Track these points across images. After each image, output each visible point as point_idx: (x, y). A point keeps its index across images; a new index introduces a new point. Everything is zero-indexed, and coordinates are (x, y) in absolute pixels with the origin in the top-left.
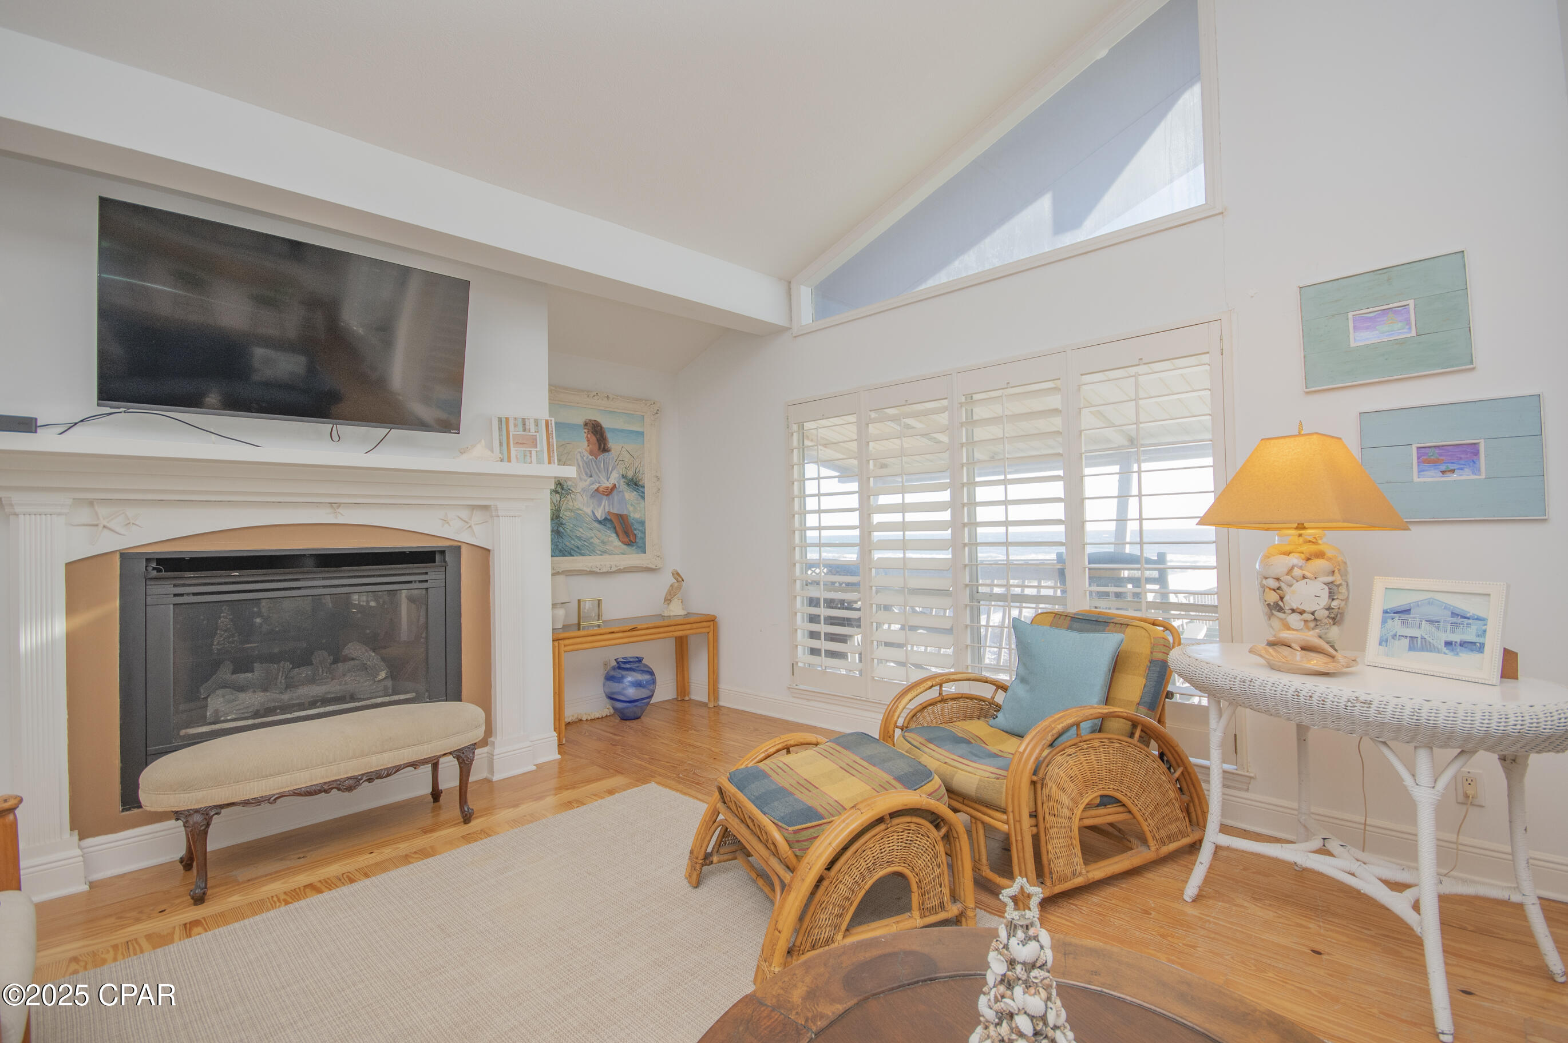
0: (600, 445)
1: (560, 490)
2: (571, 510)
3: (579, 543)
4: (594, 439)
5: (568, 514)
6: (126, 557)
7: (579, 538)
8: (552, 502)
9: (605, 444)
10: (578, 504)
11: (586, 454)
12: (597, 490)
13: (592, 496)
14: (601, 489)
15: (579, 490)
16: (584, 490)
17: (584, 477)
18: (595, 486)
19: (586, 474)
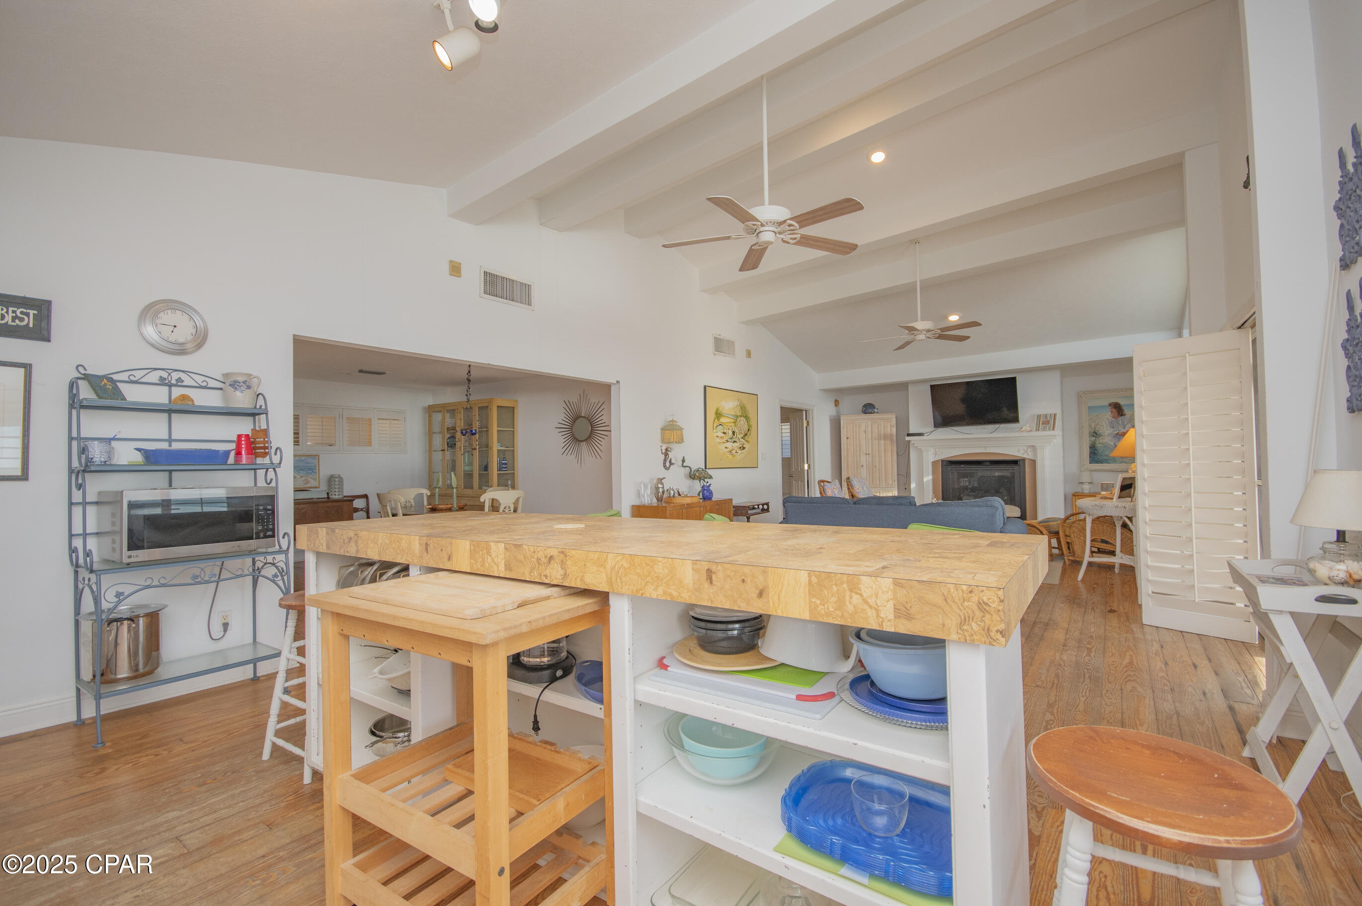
0: (1119, 414)
1: (1095, 435)
2: (1100, 443)
3: (1106, 458)
4: (1115, 410)
5: (1100, 445)
6: (942, 461)
7: (1107, 456)
8: (1090, 440)
9: (1122, 412)
10: (1105, 441)
11: (1110, 418)
12: (1117, 434)
13: (1114, 437)
14: (1120, 433)
15: (1106, 434)
16: (1109, 434)
17: (1110, 428)
18: (1116, 432)
19: (1111, 427)
